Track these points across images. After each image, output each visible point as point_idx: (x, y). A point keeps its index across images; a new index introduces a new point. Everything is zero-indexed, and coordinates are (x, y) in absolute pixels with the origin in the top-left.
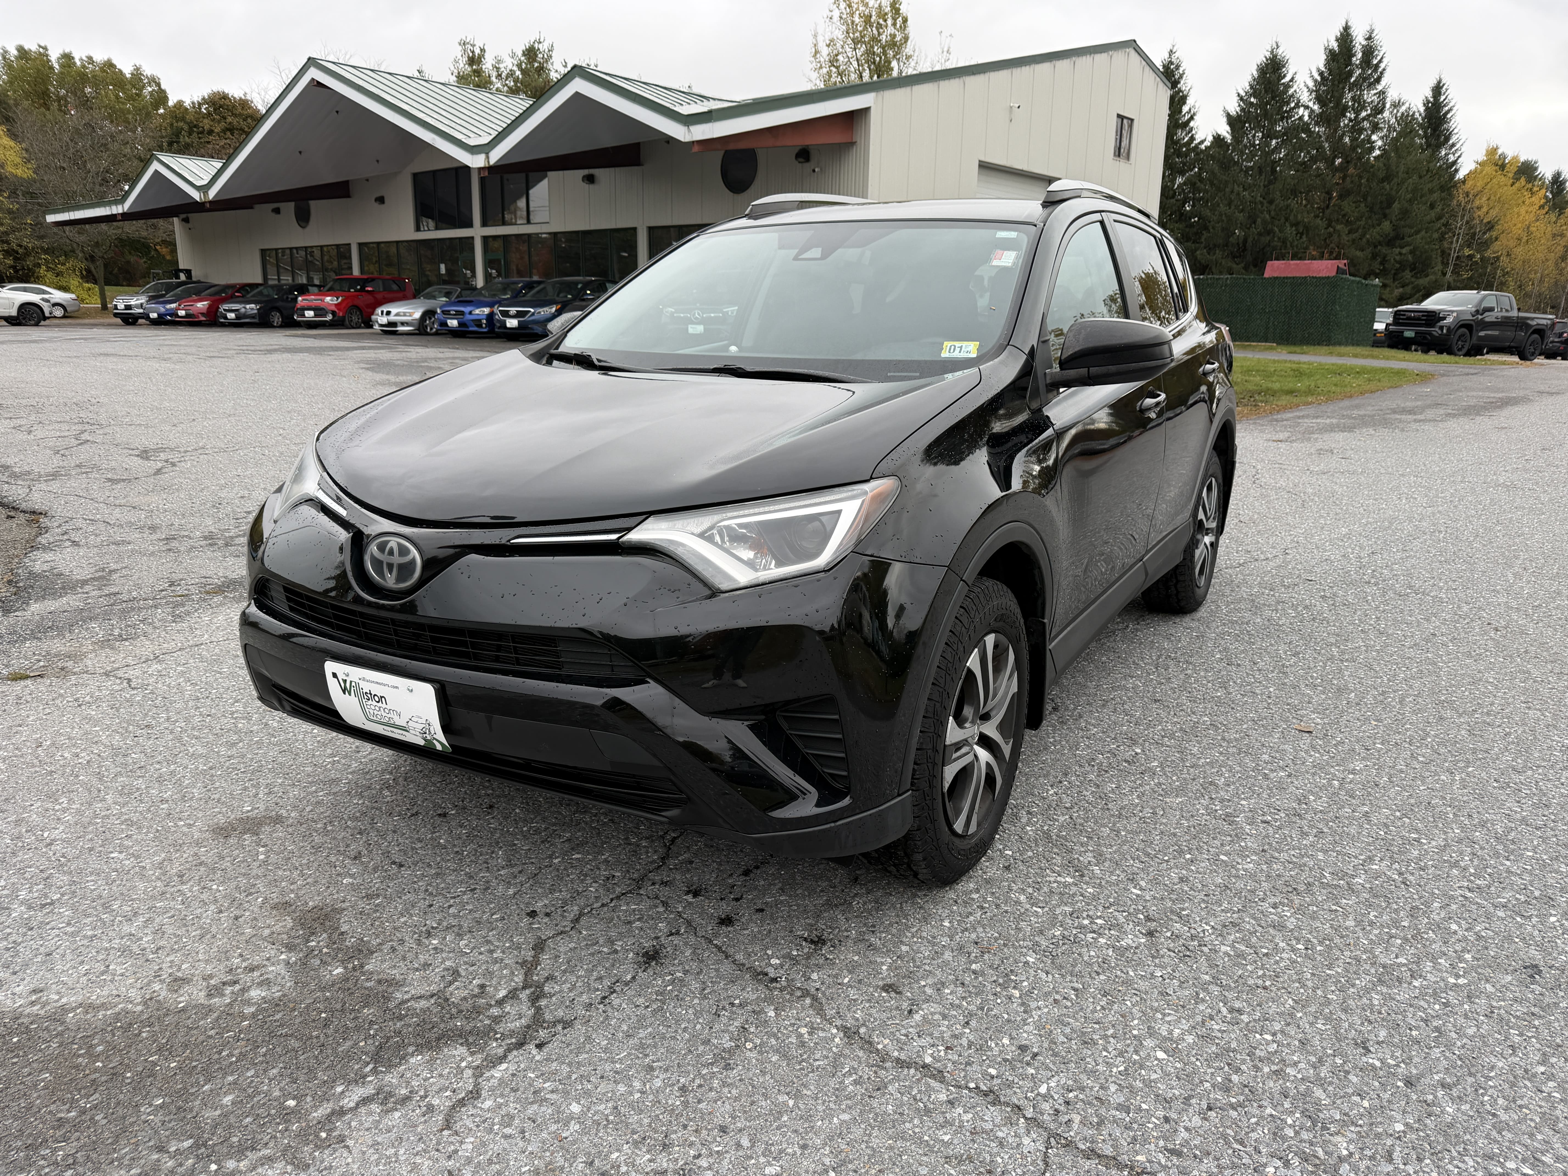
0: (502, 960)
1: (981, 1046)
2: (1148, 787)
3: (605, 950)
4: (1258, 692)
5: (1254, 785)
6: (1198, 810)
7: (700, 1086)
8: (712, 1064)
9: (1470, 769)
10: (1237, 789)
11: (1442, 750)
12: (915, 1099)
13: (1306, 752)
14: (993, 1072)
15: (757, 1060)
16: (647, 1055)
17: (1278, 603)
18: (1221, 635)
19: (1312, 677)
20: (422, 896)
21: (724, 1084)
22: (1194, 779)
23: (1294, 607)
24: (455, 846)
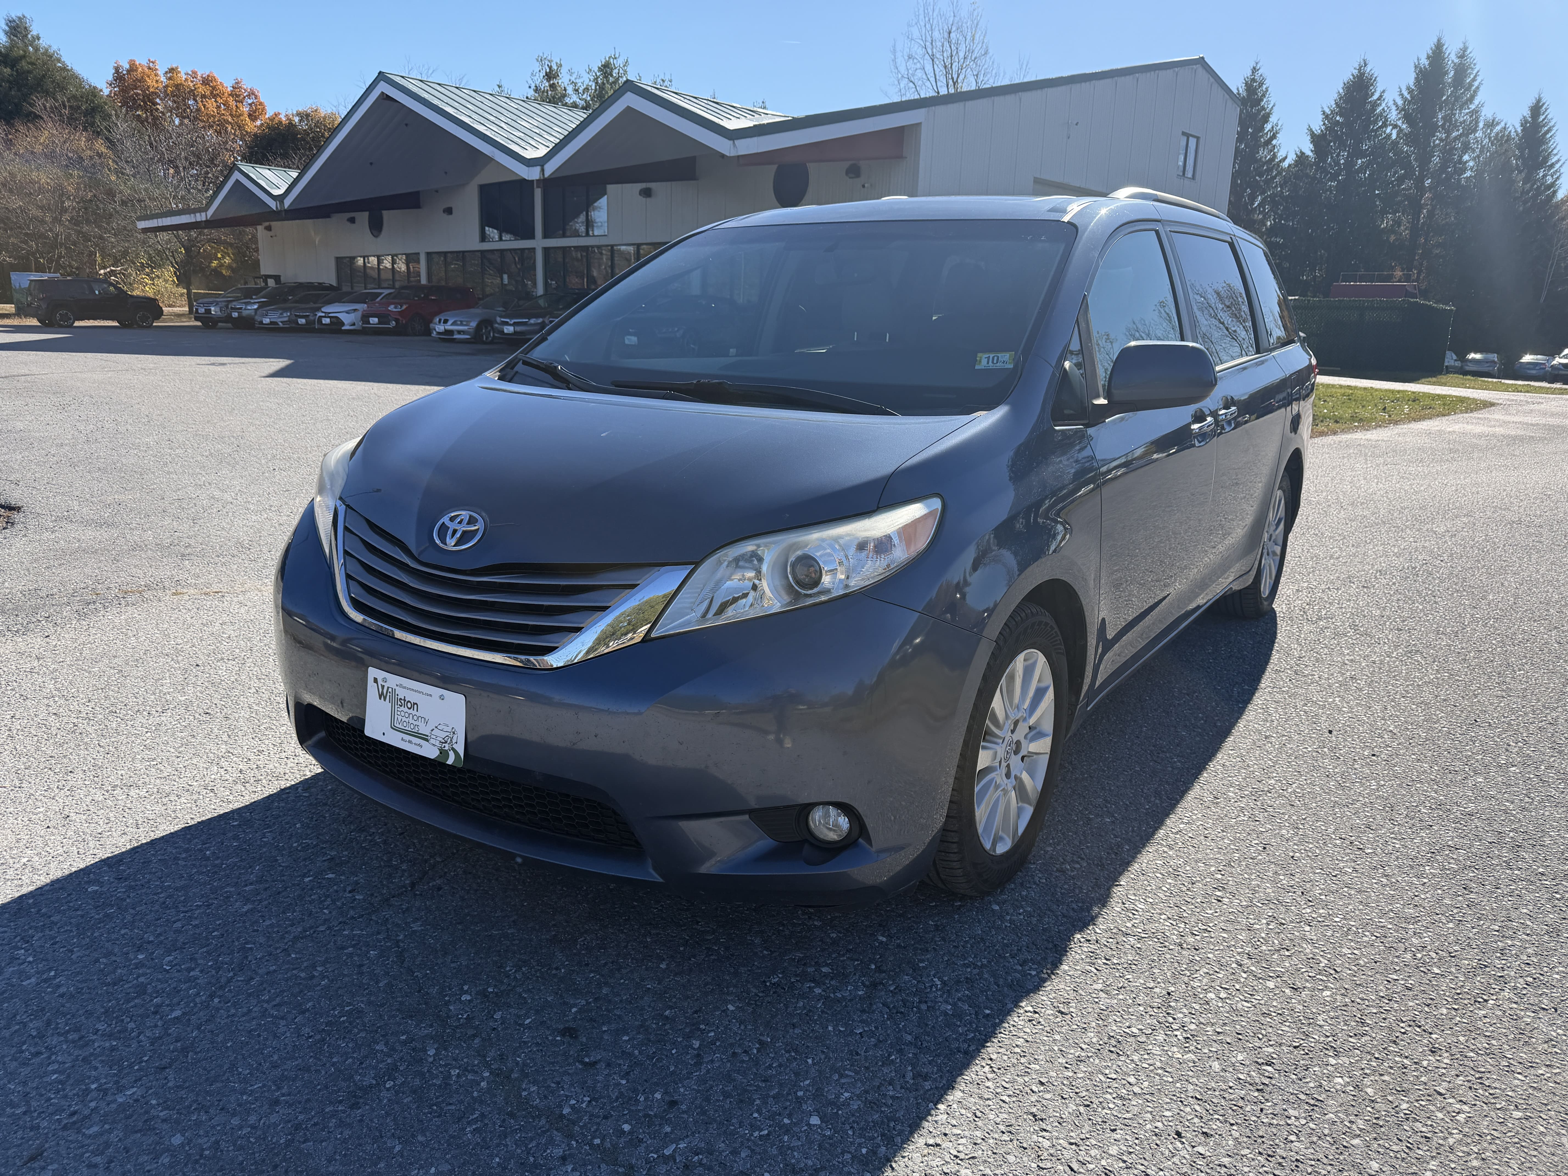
0: (196, 979)
1: (630, 1099)
3: (303, 975)
7: (315, 1124)
8: (341, 1102)
12: (528, 1153)
14: (626, 1127)
15: (389, 1100)
16: (279, 1088)
20: (157, 907)
21: (341, 1124)
24: (218, 858)
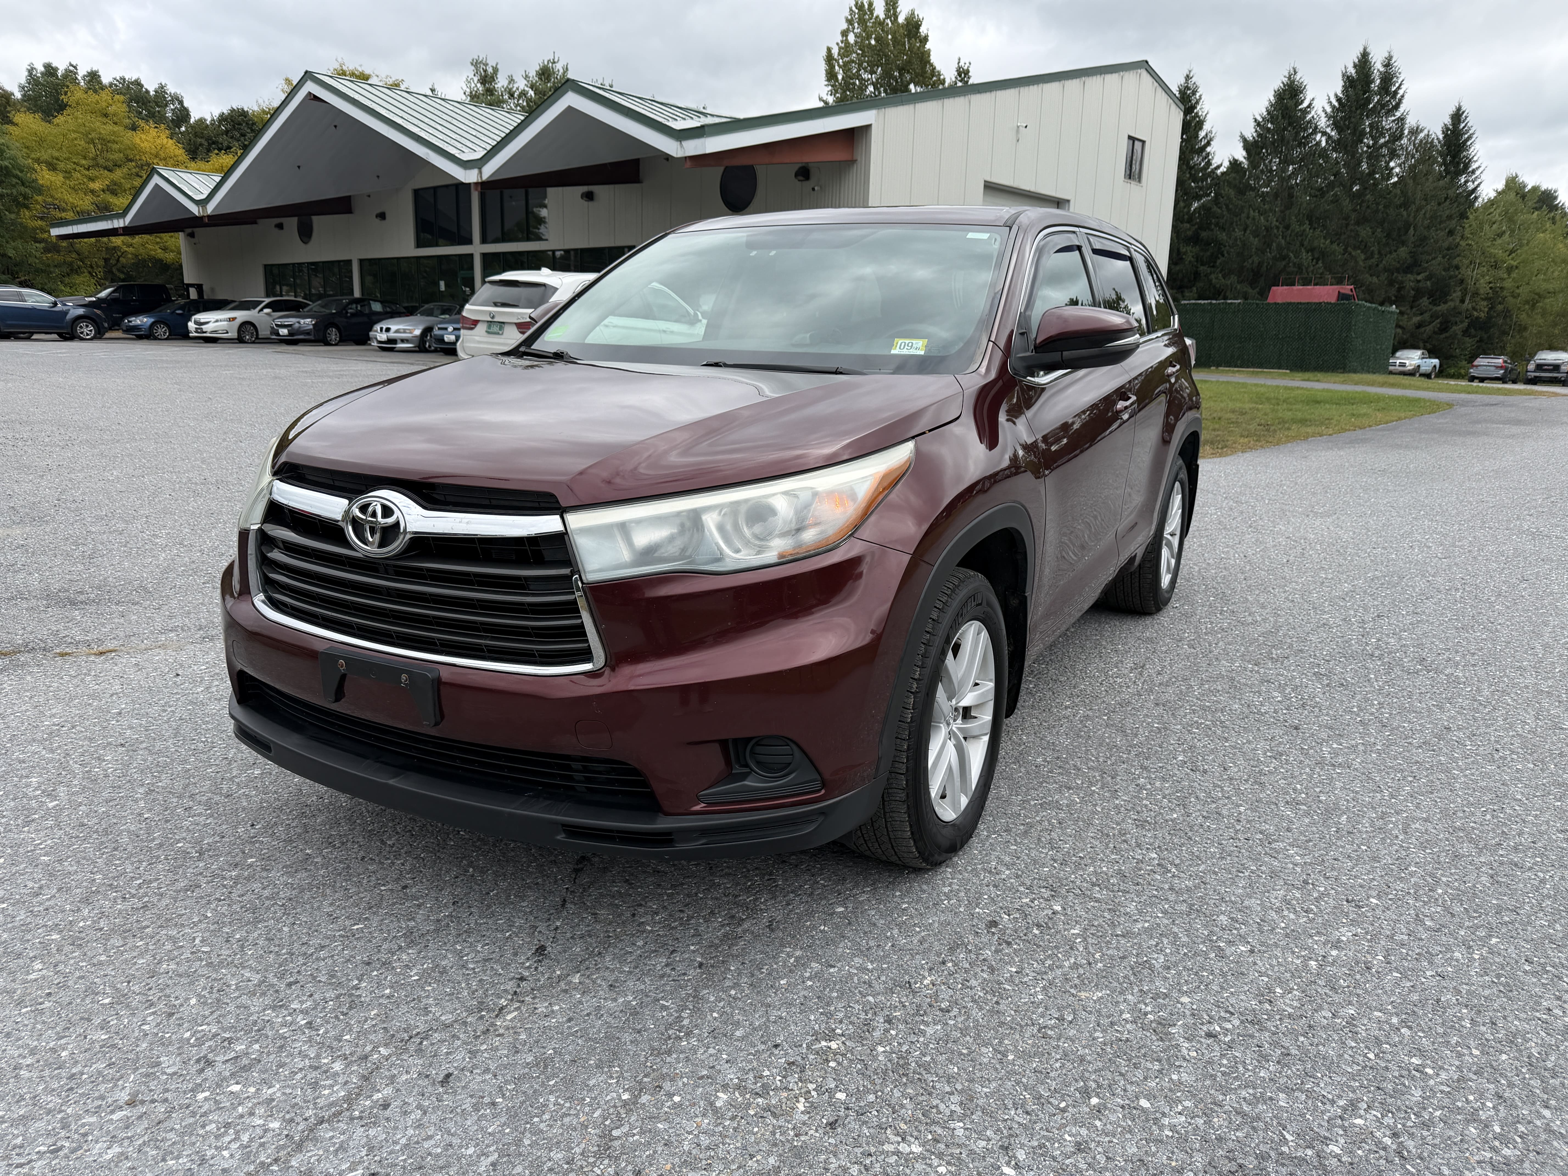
2: (1059, 972)
4: (1225, 812)
5: (1203, 969)
6: (1122, 1012)
9: (1494, 941)
10: (1179, 974)
11: (1457, 909)
13: (1279, 911)
17: (1262, 682)
18: (1188, 727)
19: (1295, 790)
22: (1123, 958)
23: (1281, 688)
